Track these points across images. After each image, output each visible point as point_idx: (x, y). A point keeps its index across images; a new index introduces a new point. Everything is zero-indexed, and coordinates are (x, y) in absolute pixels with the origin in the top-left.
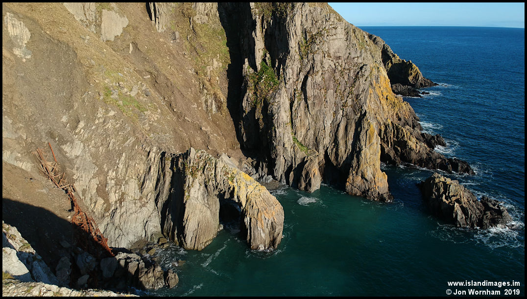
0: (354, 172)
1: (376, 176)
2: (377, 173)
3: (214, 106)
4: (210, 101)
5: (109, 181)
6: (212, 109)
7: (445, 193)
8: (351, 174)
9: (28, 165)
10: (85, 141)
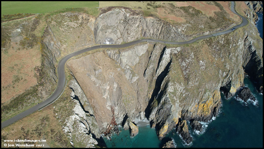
5: (119, 114)
9: (110, 109)
10: (118, 107)
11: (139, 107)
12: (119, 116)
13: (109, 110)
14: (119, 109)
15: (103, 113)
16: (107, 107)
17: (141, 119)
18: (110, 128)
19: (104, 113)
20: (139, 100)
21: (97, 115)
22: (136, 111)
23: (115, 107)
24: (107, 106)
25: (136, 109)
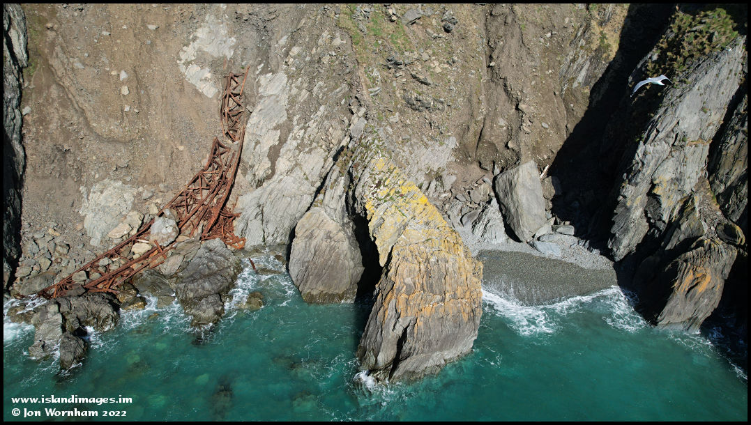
3: (583, 73)
4: (580, 61)
5: (288, 142)
6: (574, 79)
9: (210, 90)
10: (290, 77)
11: (502, 122)
12: (283, 164)
13: (197, 93)
14: (292, 101)
15: (123, 83)
16: (188, 63)
17: (511, 233)
18: (140, 248)
19: (125, 90)
20: (502, 61)
21: (54, 91)
22: (463, 154)
23: (263, 80)
24: (189, 53)
25: (471, 138)
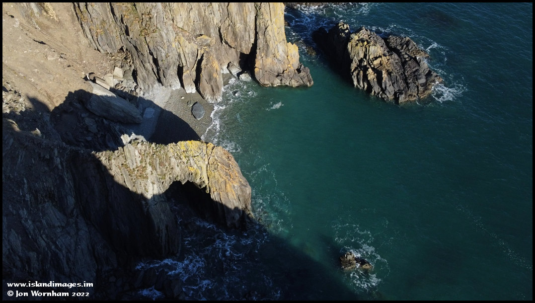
0: (263, 55)
1: (289, 53)
2: (288, 50)
7: (365, 56)
8: (260, 57)
